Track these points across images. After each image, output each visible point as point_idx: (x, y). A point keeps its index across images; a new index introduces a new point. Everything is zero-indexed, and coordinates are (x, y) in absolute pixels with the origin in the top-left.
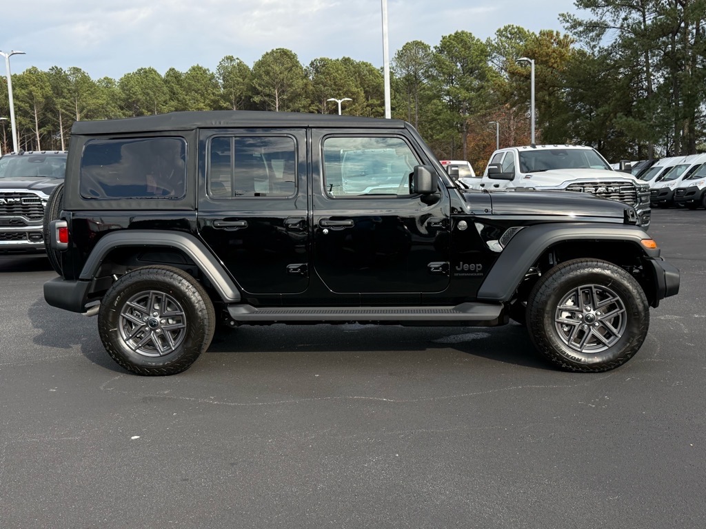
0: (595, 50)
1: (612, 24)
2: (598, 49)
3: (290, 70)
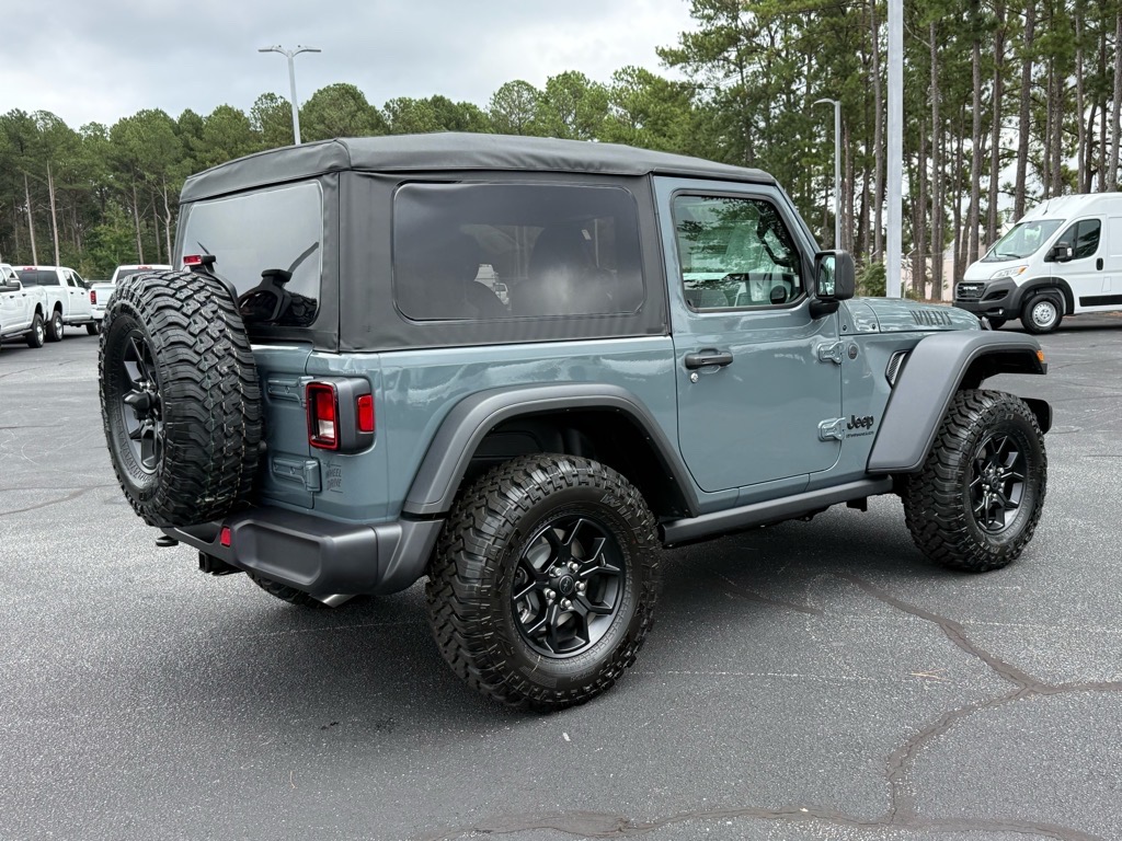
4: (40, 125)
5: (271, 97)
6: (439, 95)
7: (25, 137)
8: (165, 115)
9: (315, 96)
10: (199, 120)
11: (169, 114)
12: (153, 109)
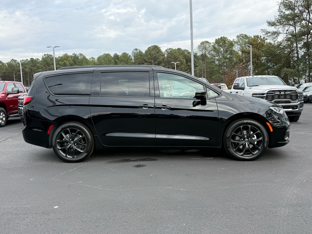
0: (275, 42)
1: (282, 32)
2: (277, 42)
3: (158, 53)
4: (80, 58)
5: (136, 49)
6: (179, 48)
7: (76, 60)
8: (110, 55)
9: (148, 49)
10: (118, 56)
11: (111, 55)
12: (107, 53)
